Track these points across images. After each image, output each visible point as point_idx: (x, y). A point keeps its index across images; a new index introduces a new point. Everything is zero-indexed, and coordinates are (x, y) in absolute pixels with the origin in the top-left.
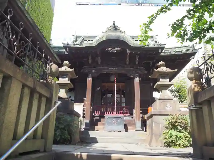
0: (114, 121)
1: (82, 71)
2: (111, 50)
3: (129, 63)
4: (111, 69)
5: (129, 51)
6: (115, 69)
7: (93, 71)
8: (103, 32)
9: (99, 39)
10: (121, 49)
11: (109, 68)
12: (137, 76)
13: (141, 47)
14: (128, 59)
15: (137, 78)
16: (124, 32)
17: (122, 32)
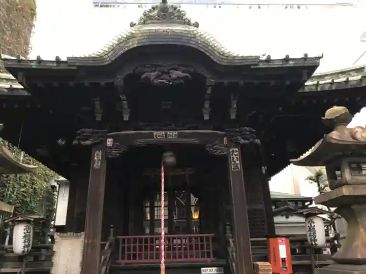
1: (75, 142)
2: (158, 77)
3: (211, 118)
4: (159, 135)
5: (211, 81)
6: (173, 135)
7: (110, 142)
8: (132, 25)
9: (118, 45)
10: (187, 74)
11: (155, 134)
12: (236, 153)
13: (249, 66)
14: (207, 105)
15: (235, 159)
16: (197, 25)
17: (189, 23)
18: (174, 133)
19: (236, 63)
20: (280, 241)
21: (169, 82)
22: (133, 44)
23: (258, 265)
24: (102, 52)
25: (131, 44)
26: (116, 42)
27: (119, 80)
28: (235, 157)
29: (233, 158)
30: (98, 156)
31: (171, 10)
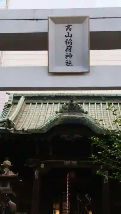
2: (68, 137)
7: (42, 166)
8: (57, 112)
9: (50, 124)
10: (82, 136)
11: (65, 162)
12: (106, 174)
16: (87, 113)
17: (83, 112)
18: (75, 162)
22: (57, 123)
24: (43, 126)
26: (49, 122)
30: (37, 173)
31: (74, 105)
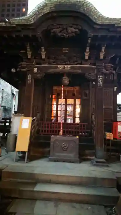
0: (63, 146)
2: (60, 32)
3: (89, 58)
4: (60, 67)
6: (68, 67)
7: (35, 70)
9: (38, 11)
10: (77, 30)
11: (58, 67)
12: (101, 78)
13: (114, 25)
14: (88, 50)
15: (100, 82)
18: (69, 67)
19: (107, 22)
20: (119, 124)
21: (67, 35)
22: (46, 11)
23: (106, 134)
25: (45, 10)
27: (39, 34)
28: (100, 80)
29: (99, 81)
30: (29, 77)
